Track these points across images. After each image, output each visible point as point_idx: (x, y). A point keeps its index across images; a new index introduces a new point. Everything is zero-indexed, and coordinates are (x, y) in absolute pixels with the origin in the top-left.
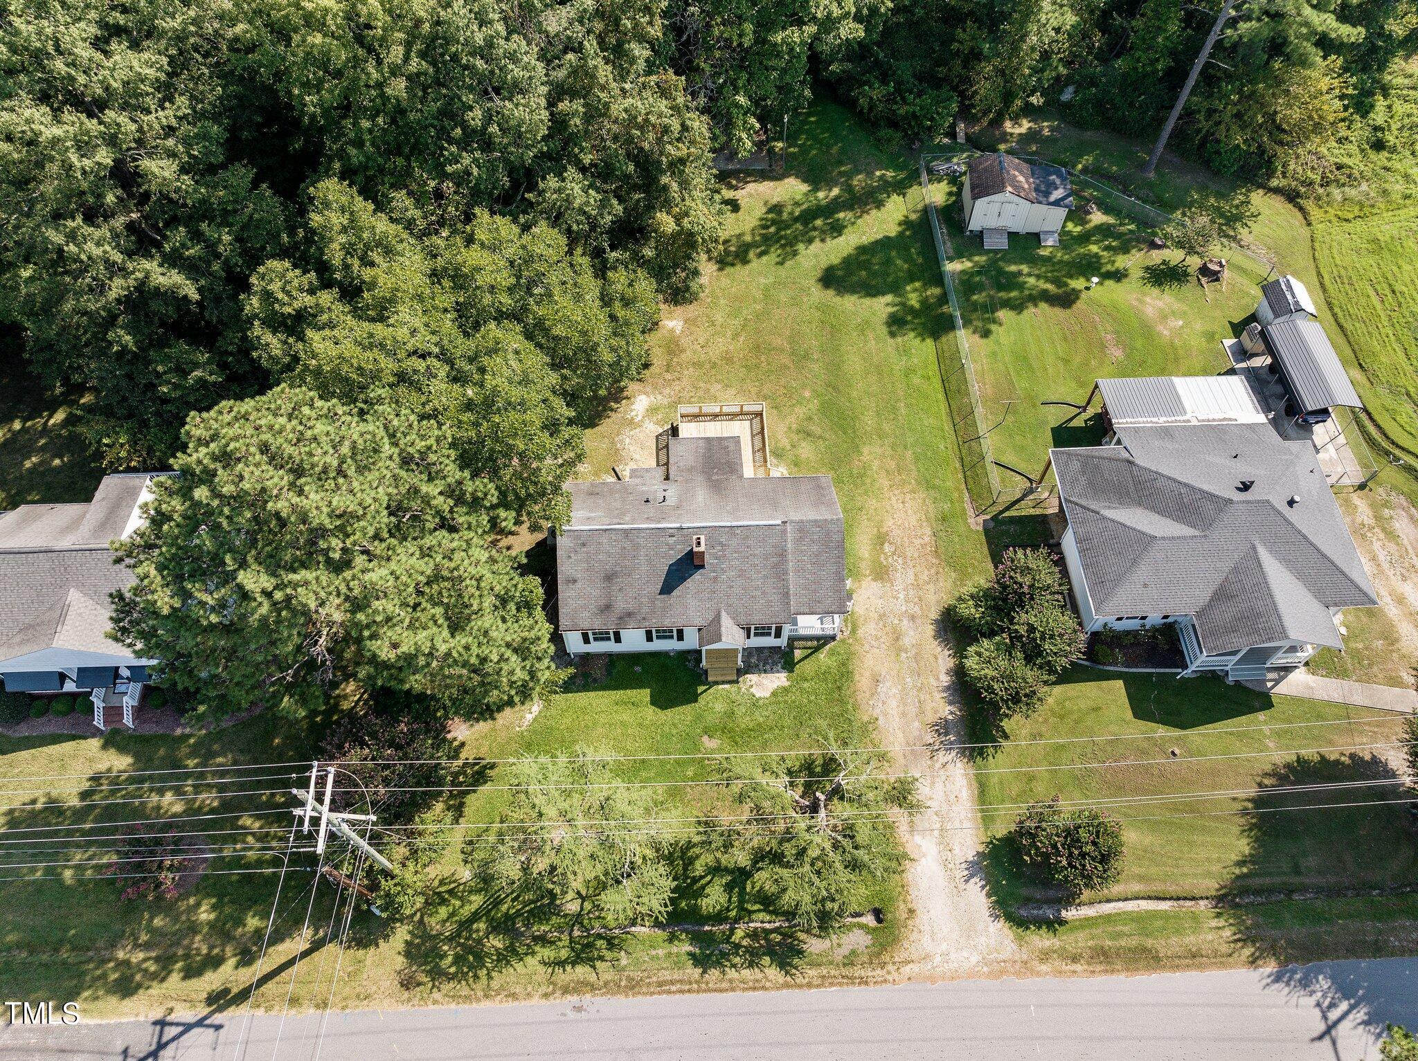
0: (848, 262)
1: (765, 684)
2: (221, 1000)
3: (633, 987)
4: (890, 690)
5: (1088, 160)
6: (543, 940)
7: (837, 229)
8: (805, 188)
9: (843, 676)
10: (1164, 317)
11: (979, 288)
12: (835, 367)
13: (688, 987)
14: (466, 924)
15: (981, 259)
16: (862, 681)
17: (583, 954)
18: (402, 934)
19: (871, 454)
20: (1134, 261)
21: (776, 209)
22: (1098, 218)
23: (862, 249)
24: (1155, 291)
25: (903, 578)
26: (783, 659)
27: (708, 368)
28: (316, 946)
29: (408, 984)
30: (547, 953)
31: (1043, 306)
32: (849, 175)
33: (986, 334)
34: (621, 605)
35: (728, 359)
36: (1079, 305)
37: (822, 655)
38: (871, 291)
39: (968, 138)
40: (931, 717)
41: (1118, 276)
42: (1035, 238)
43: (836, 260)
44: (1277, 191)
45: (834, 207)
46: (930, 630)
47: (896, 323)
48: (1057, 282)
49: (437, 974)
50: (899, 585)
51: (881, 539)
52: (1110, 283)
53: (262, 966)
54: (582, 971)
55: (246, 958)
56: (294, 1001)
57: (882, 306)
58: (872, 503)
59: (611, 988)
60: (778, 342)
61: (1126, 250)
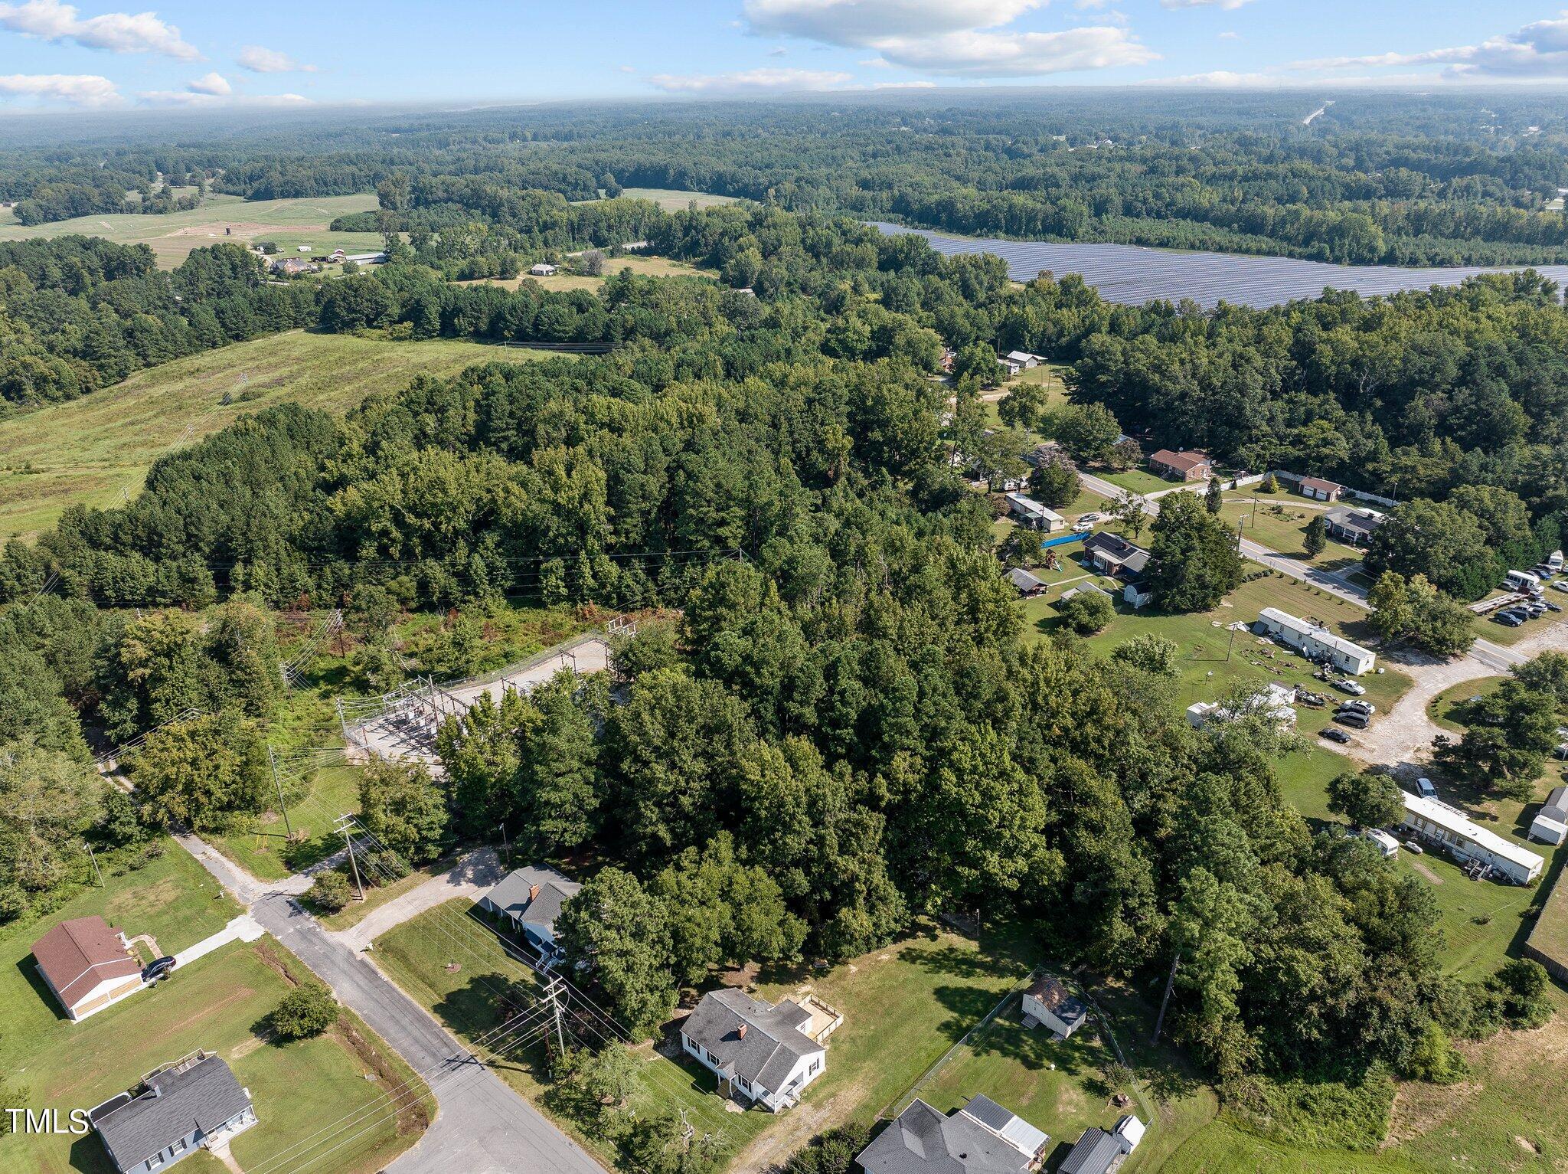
0: (957, 991)
1: (733, 1107)
2: (491, 1064)
3: (591, 1152)
4: (772, 1143)
5: (1133, 1017)
6: (583, 1122)
7: (968, 974)
8: (977, 949)
9: (763, 1126)
10: (1070, 1103)
11: (999, 1035)
12: (896, 1026)
13: (605, 1166)
14: (569, 1100)
15: (1016, 1025)
16: (766, 1133)
17: (589, 1134)
18: (551, 1087)
19: (869, 1066)
20: (1087, 1072)
21: (951, 950)
22: (1097, 1043)
23: (970, 989)
24: (1081, 1091)
25: (823, 1113)
26: (748, 1104)
27: (846, 993)
28: (527, 1072)
29: (537, 1099)
30: (580, 1124)
31: (1018, 1061)
32: (1003, 956)
33: (977, 1054)
34: (705, 1035)
35: (858, 995)
36: (1034, 1072)
37: (763, 1115)
38: (952, 1007)
39: (1082, 973)
40: (774, 1162)
41: (1072, 1072)
42: (1051, 1033)
43: (951, 985)
44: (1217, 1092)
45: (982, 965)
46: (810, 1136)
47: (945, 1026)
48: (1039, 1057)
49: (547, 1104)
50: (819, 1115)
51: (834, 1095)
52: (1064, 1073)
53: (509, 1064)
54: (583, 1137)
55: (507, 1059)
56: (506, 1078)
57: (949, 1016)
58: (846, 1082)
59: (585, 1148)
60: (886, 1001)
61: (1091, 1065)
